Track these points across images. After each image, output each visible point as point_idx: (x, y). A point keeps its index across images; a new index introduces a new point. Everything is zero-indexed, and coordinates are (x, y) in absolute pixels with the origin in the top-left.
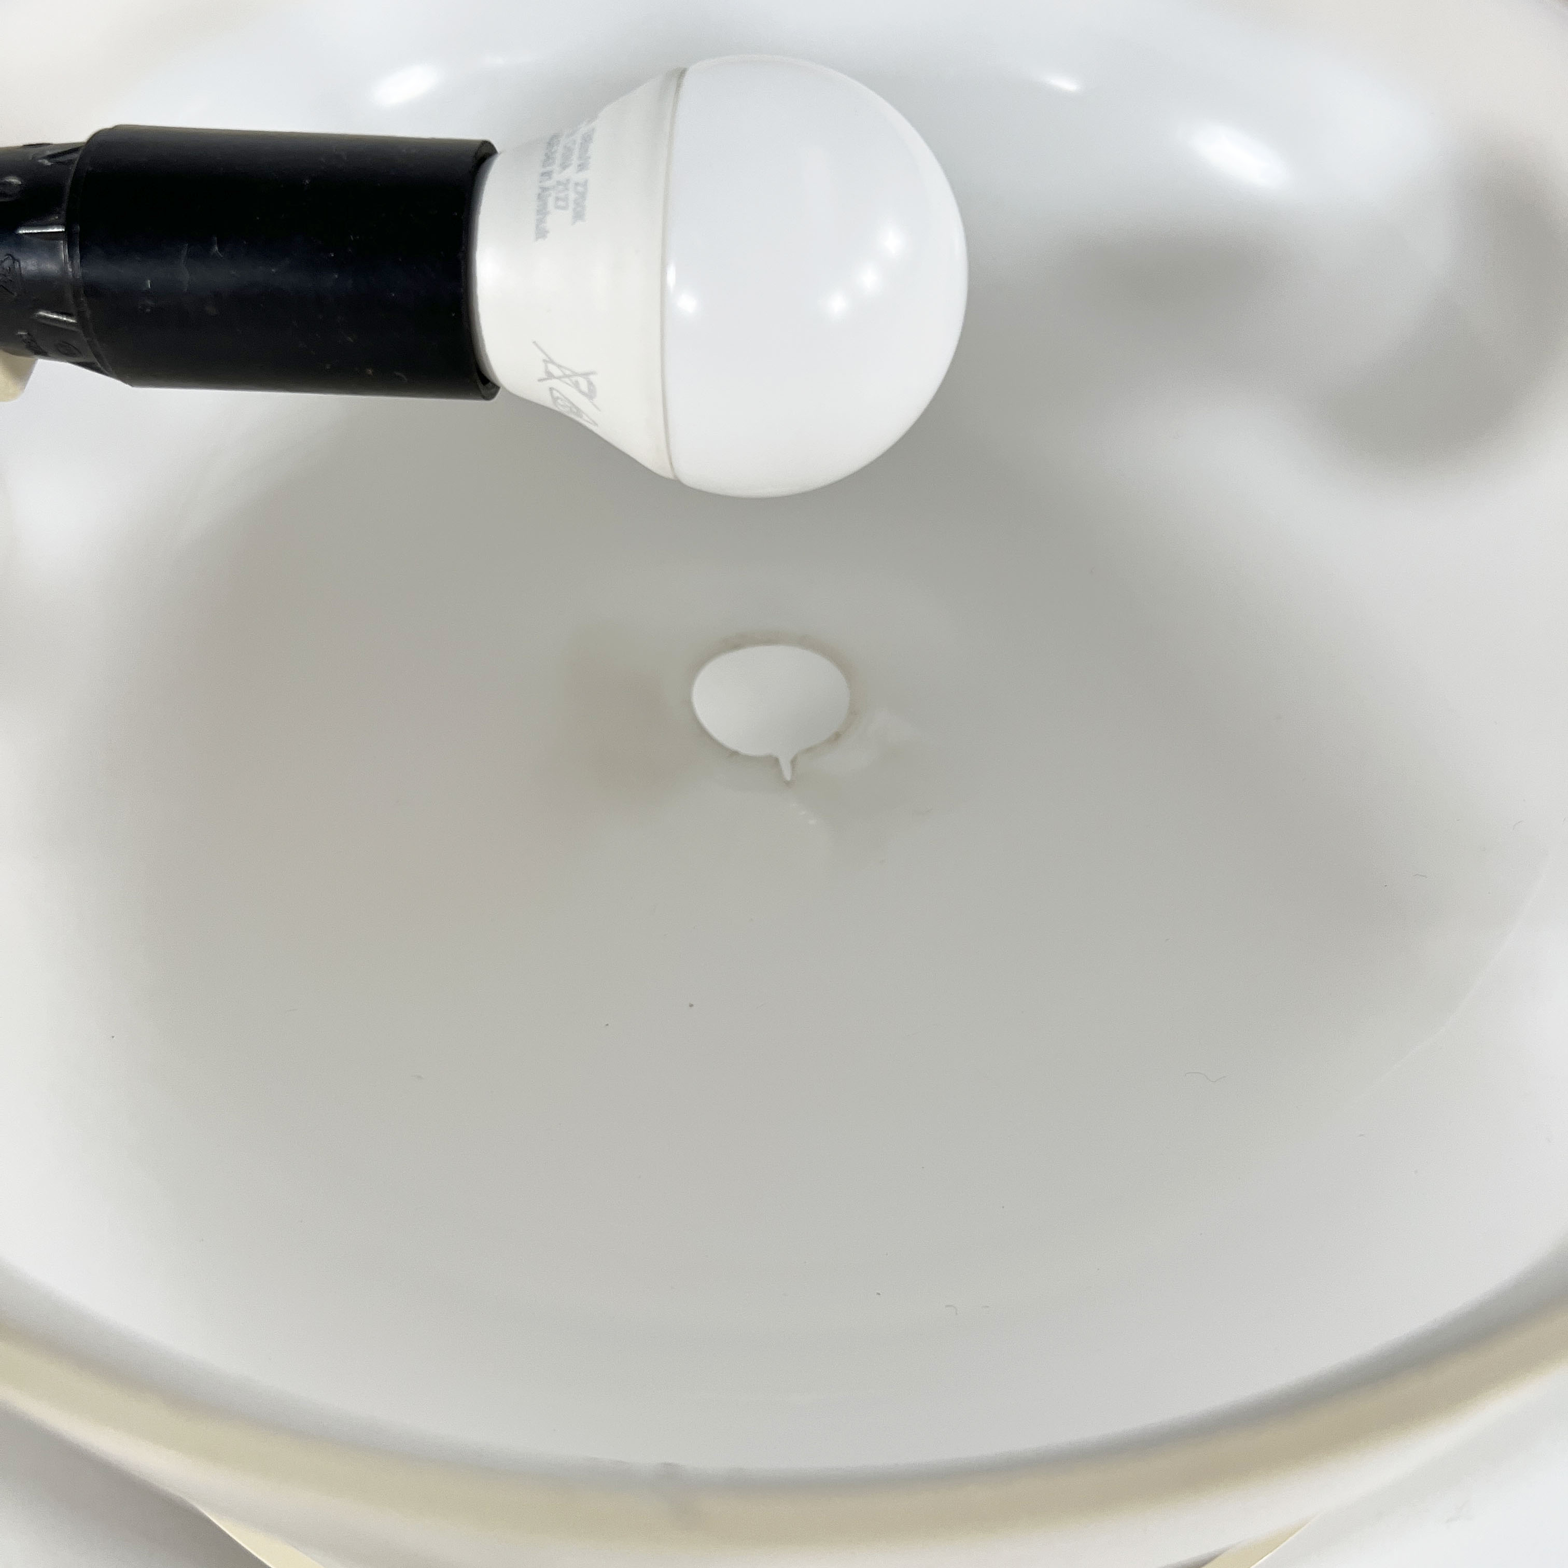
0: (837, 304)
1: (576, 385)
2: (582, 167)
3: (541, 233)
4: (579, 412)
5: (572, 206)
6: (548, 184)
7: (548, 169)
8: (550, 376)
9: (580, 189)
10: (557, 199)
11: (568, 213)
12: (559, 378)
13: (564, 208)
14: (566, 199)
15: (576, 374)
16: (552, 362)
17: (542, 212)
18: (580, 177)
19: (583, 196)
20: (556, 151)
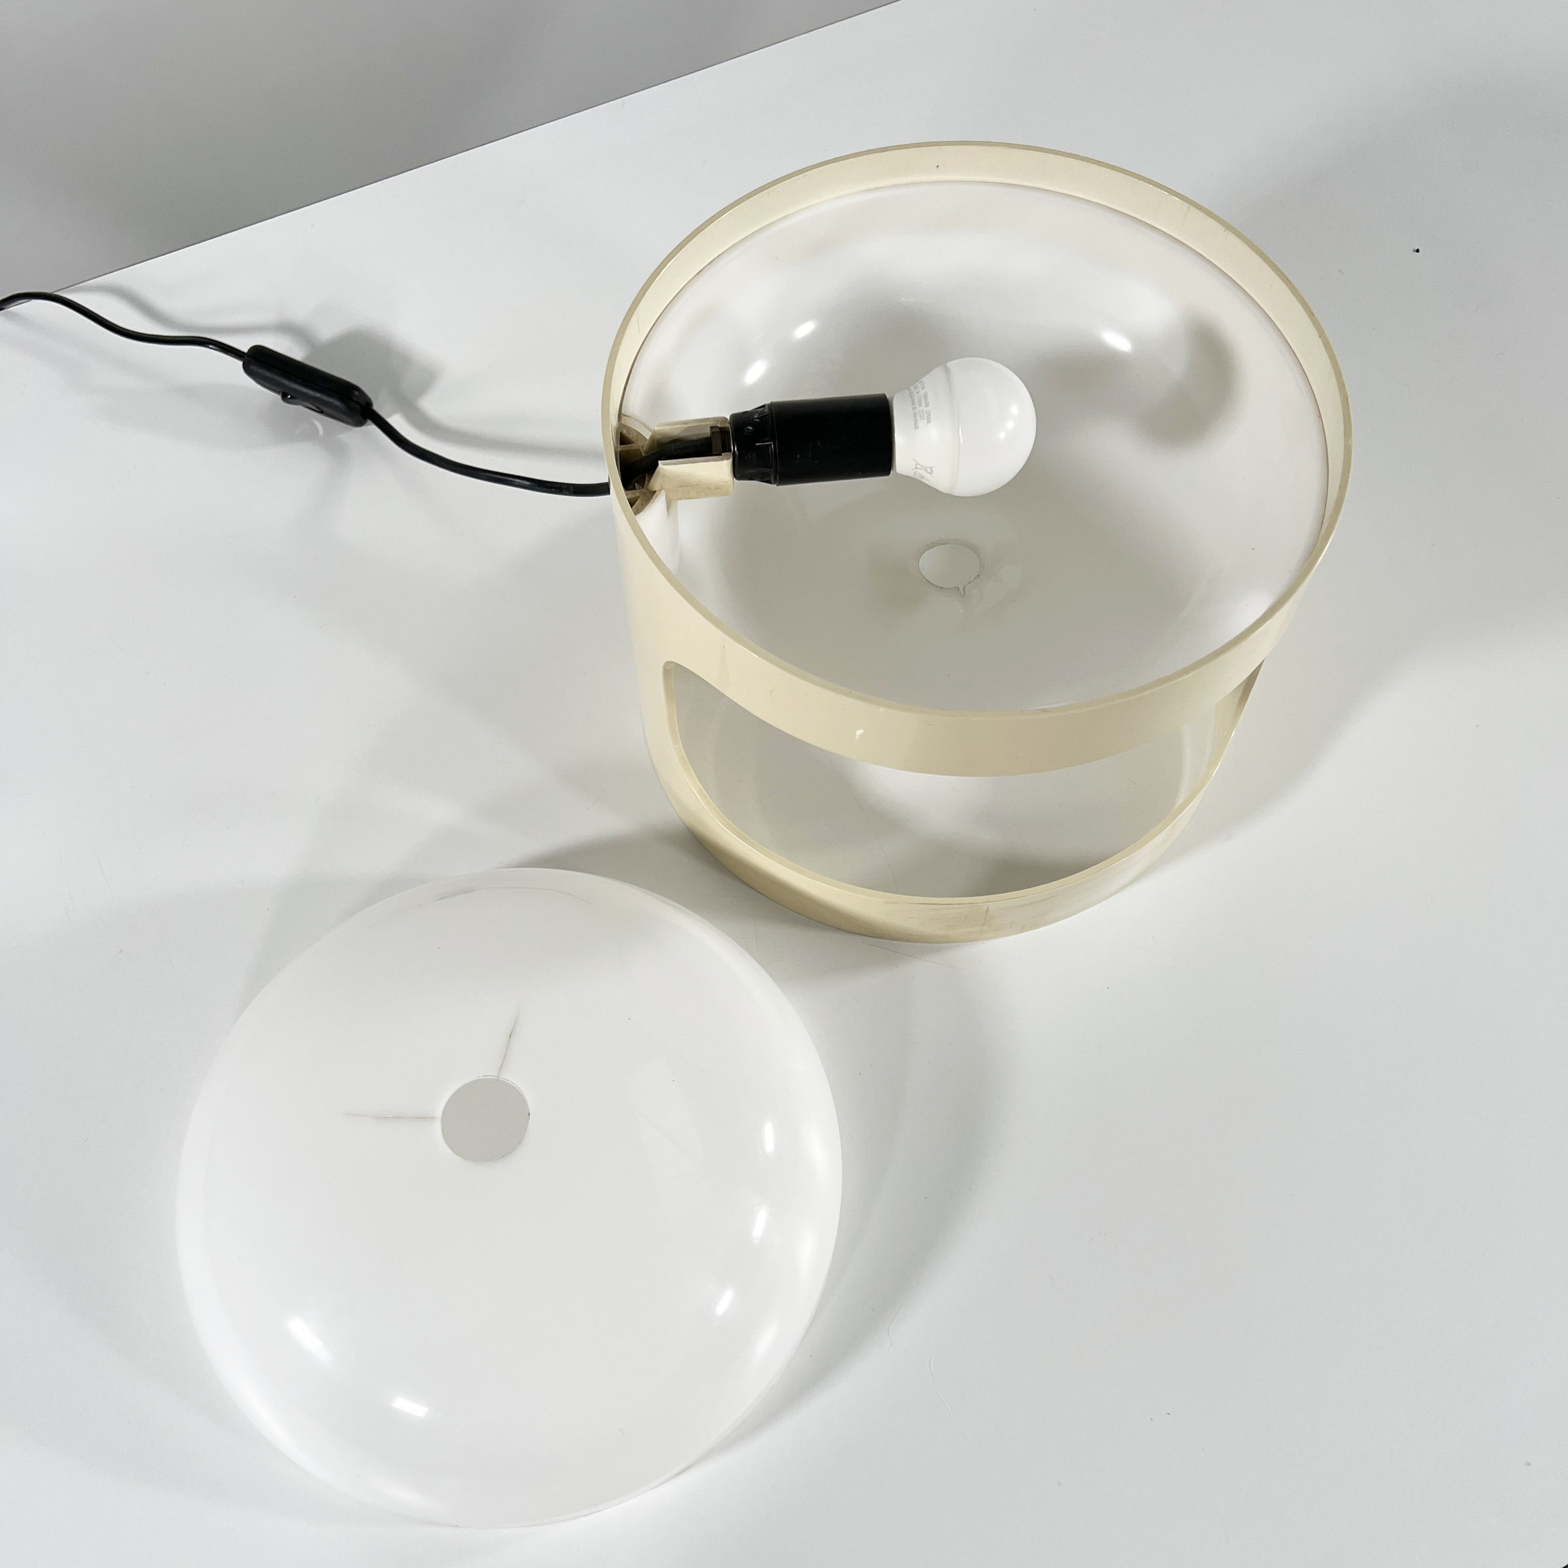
0: (1002, 435)
1: (926, 470)
2: (927, 406)
3: (916, 427)
4: (923, 477)
5: (925, 418)
6: (916, 411)
7: (914, 406)
8: (917, 468)
9: (928, 413)
10: (920, 416)
11: (926, 420)
12: (920, 469)
13: (924, 419)
14: (923, 416)
15: (926, 467)
16: (919, 464)
17: (916, 421)
18: (928, 409)
19: (930, 415)
20: (915, 400)
